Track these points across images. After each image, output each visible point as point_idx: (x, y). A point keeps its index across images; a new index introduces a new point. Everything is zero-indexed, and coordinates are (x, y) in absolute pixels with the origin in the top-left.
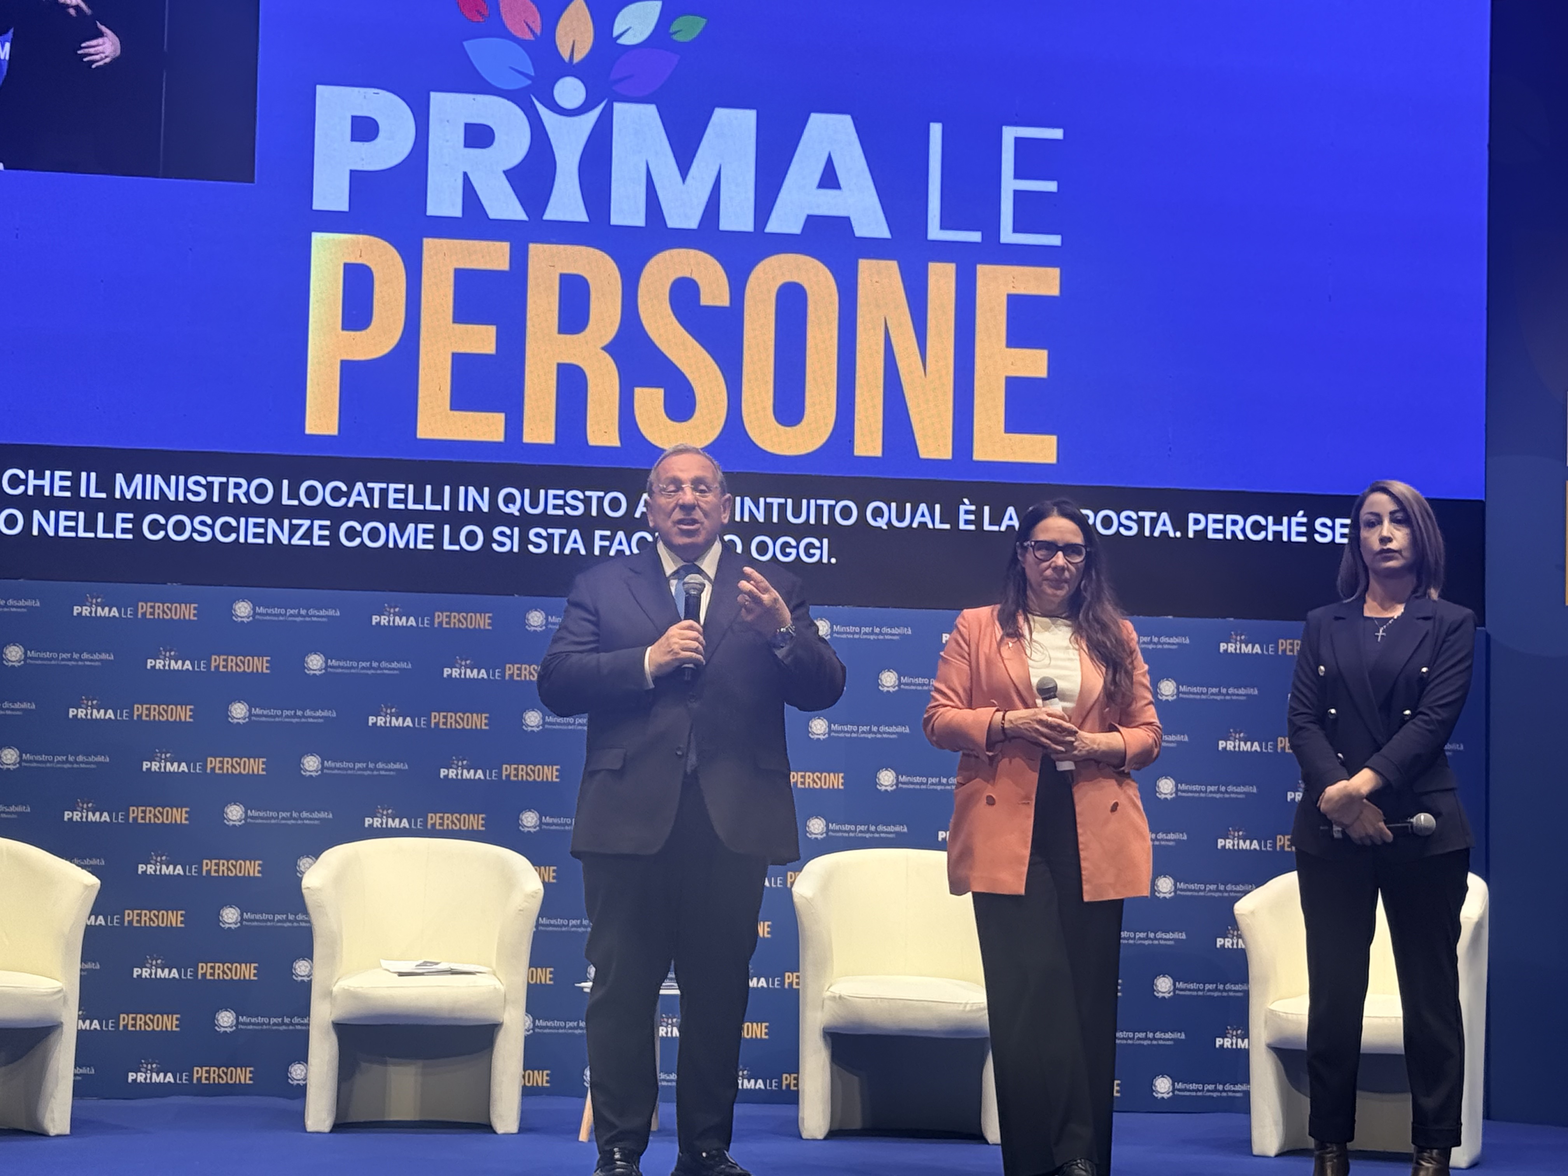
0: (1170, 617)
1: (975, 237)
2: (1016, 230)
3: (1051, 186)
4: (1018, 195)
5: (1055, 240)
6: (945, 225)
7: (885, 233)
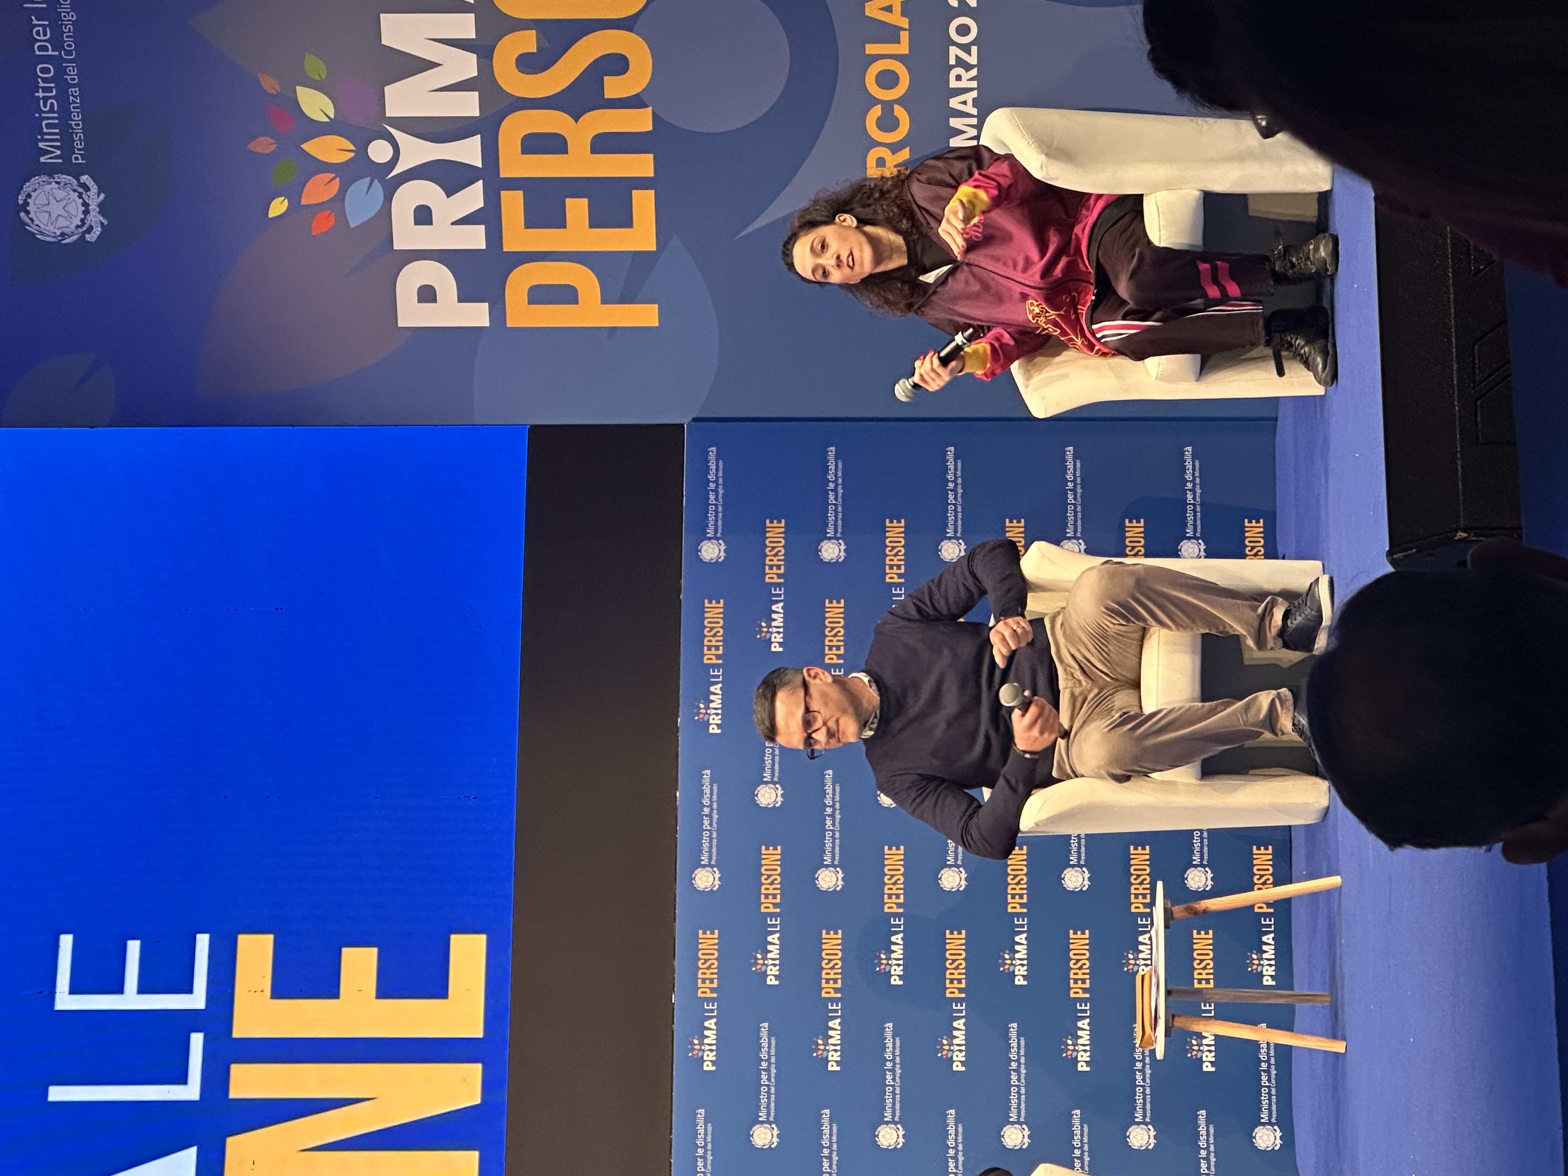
0: (678, 794)
1: (197, 1040)
2: (189, 990)
3: (134, 947)
4: (143, 989)
5: (203, 941)
6: (182, 1079)
7: (192, 1153)
